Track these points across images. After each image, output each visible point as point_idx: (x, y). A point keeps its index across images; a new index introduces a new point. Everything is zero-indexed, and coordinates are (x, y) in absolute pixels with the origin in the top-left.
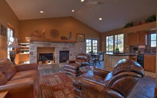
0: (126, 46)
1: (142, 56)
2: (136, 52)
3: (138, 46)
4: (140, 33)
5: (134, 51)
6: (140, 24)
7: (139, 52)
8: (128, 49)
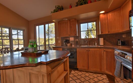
0: (58, 38)
1: (74, 50)
2: (68, 45)
3: (69, 37)
4: (71, 20)
5: (65, 44)
6: (71, 7)
7: (71, 45)
8: (59, 42)
